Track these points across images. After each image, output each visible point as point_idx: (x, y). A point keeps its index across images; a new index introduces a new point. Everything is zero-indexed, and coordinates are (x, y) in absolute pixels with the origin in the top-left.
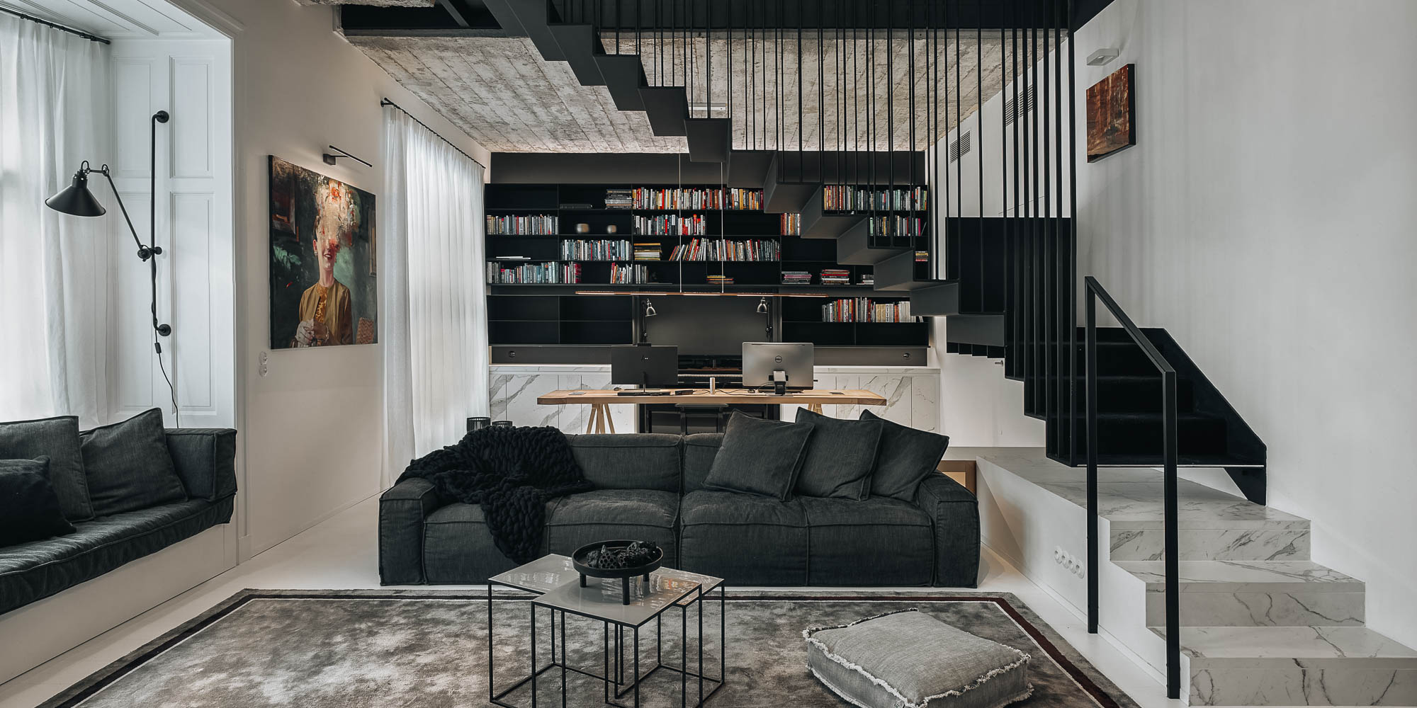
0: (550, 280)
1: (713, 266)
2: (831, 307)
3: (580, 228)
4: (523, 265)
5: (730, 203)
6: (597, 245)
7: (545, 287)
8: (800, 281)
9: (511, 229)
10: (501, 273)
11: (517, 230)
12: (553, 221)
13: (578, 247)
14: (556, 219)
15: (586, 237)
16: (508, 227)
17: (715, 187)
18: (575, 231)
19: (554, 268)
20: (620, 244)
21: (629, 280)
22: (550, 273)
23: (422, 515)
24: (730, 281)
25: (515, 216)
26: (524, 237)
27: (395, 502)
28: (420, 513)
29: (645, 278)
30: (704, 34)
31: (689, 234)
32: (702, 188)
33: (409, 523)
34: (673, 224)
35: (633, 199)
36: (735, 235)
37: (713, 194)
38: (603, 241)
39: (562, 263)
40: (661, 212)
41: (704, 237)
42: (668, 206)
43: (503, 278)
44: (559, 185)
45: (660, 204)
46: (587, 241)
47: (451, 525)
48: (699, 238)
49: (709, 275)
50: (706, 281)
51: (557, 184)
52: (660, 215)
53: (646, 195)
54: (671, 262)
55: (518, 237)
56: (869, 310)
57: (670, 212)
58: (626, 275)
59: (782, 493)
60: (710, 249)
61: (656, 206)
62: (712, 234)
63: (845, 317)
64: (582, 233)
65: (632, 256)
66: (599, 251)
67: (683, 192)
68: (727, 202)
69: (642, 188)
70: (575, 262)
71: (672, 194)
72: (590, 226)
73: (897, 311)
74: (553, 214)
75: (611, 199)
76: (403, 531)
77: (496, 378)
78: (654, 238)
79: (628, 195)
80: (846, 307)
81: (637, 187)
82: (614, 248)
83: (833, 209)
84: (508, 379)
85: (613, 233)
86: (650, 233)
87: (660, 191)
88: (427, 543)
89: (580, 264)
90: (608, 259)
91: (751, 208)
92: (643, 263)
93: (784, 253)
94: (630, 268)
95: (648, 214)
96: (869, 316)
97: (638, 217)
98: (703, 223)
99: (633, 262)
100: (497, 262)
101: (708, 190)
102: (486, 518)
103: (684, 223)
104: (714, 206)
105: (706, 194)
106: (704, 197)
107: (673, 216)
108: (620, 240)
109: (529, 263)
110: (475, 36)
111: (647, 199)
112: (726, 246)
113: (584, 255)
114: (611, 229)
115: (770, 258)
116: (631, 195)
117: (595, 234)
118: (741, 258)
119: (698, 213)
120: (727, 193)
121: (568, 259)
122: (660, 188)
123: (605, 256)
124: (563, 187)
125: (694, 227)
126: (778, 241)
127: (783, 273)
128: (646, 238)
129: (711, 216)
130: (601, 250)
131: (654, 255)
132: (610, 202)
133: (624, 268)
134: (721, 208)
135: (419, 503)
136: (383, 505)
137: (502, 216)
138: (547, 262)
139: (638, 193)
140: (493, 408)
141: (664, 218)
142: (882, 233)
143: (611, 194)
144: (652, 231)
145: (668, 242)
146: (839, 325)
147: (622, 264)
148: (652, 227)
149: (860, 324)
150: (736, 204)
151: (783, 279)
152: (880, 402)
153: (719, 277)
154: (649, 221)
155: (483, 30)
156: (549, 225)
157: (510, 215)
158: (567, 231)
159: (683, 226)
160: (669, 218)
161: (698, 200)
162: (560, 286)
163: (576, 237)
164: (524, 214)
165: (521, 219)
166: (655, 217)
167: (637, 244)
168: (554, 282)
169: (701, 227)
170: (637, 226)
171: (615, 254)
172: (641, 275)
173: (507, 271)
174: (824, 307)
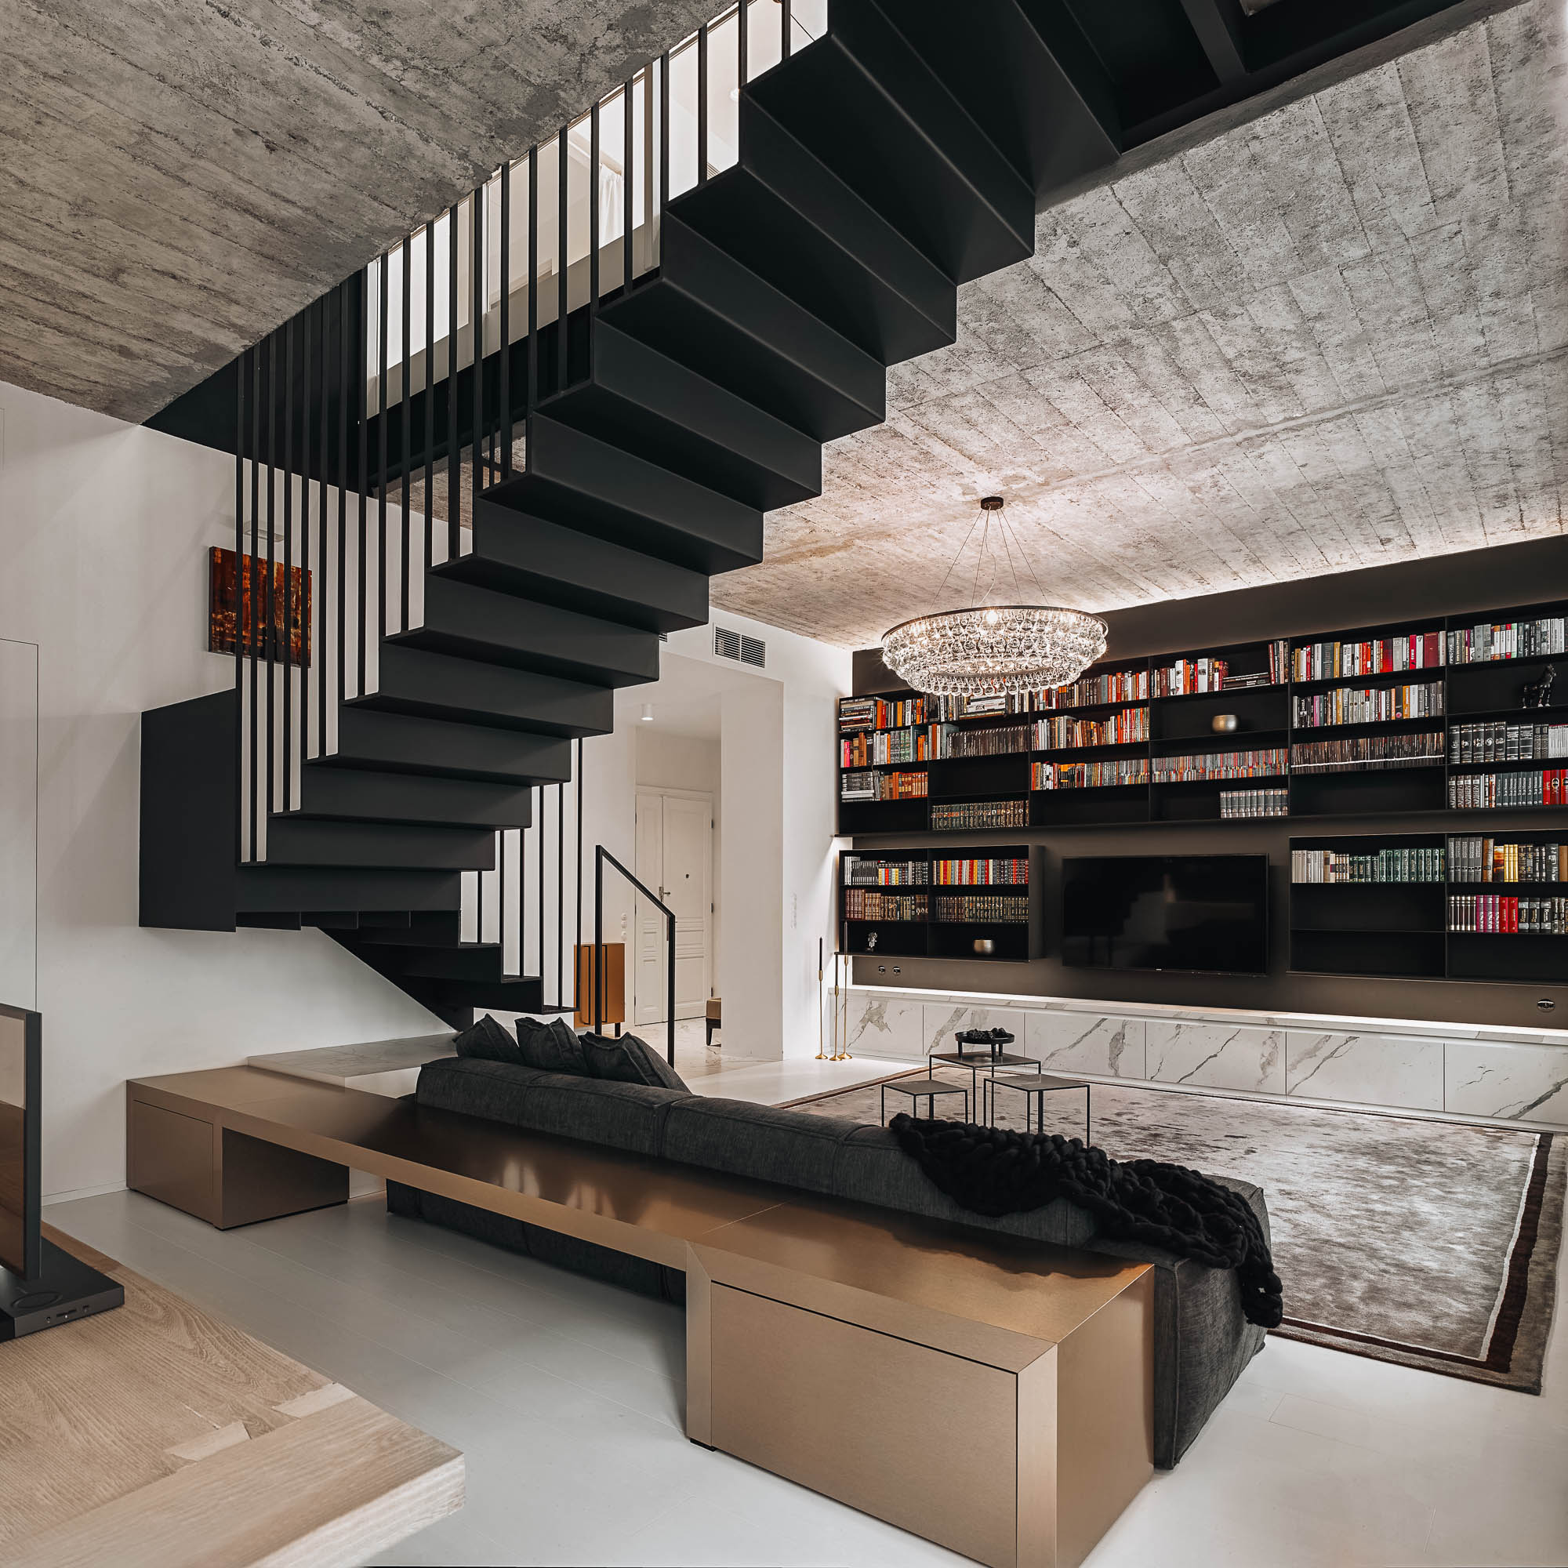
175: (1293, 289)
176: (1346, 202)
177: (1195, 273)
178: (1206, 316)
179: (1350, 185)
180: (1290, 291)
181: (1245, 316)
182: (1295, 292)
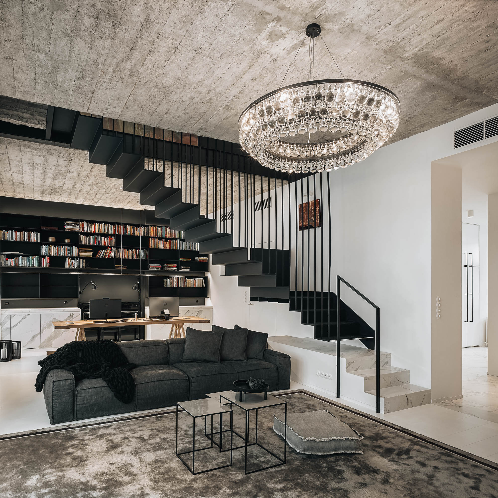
0: (34, 265)
1: (118, 261)
2: (169, 281)
3: (51, 239)
4: (19, 257)
5: (126, 232)
6: (60, 248)
7: (32, 269)
8: (157, 269)
9: (12, 238)
10: (6, 261)
11: (16, 238)
12: (37, 235)
13: (50, 249)
14: (39, 234)
15: (55, 244)
16: (10, 237)
17: (119, 224)
18: (48, 241)
19: (36, 259)
20: (72, 248)
21: (76, 266)
22: (35, 261)
23: (75, 387)
24: (125, 268)
25: (15, 231)
26: (20, 242)
27: (61, 381)
28: (74, 386)
29: (84, 265)
30: (162, 162)
31: (107, 245)
32: (114, 224)
33: (69, 391)
34: (99, 240)
35: (79, 227)
36: (128, 247)
37: (119, 227)
38: (63, 246)
39: (42, 257)
40: (94, 234)
41: (114, 247)
42: (97, 231)
43: (7, 263)
44: (41, 217)
45: (93, 230)
46: (55, 246)
47: (90, 389)
48: (111, 247)
49: (116, 265)
50: (114, 267)
51: (39, 217)
52: (93, 235)
53: (86, 225)
54: (98, 258)
55: (16, 242)
56: (184, 282)
57: (98, 234)
58: (75, 264)
59: (219, 361)
60: (117, 252)
61: (91, 231)
62: (117, 246)
63: (175, 285)
64: (52, 242)
65: (78, 254)
66: (61, 251)
67: (104, 225)
68: (125, 231)
69: (84, 222)
70: (48, 256)
71: (99, 226)
72: (56, 238)
73: (195, 282)
74: (37, 231)
75: (68, 226)
76: (66, 395)
77: (4, 317)
78: (89, 246)
79: (77, 224)
80: (175, 280)
81: (82, 221)
82: (69, 250)
83: (171, 237)
84: (11, 317)
85: (68, 243)
86: (88, 244)
87: (93, 224)
88: (78, 400)
89: (51, 257)
90: (66, 255)
91: (136, 235)
92: (83, 258)
93: (150, 255)
94: (77, 260)
95: (87, 234)
96: (184, 284)
97: (82, 236)
98: (113, 240)
99: (78, 257)
100: (4, 255)
101: (116, 225)
102: (108, 384)
103: (104, 240)
104: (119, 233)
105: (115, 227)
106: (114, 228)
107: (99, 236)
108: (72, 246)
109: (23, 256)
110: (52, 144)
111: (86, 227)
112: (124, 252)
113: (53, 253)
114: (67, 241)
115: (143, 258)
116: (79, 225)
117: (59, 243)
118: (131, 258)
119: (111, 235)
120: (125, 227)
121: (45, 254)
122: (93, 222)
123: (64, 254)
124: (43, 218)
125: (109, 242)
126: (147, 251)
127: (149, 265)
128: (86, 246)
129: (117, 237)
130: (62, 251)
131: (89, 254)
132: (67, 227)
133: (74, 260)
134: (122, 234)
135: (73, 381)
136: (54, 384)
137: (7, 230)
138: (33, 256)
139: (82, 224)
140: (3, 333)
141: (95, 237)
142: (190, 249)
143: (69, 223)
144: (89, 243)
145: (97, 248)
146: (172, 288)
147: (73, 258)
148: (89, 241)
149: (181, 288)
150: (129, 232)
151: (149, 268)
152: (207, 321)
153: (120, 266)
154: (88, 238)
155: (56, 143)
156: (34, 237)
157: (12, 230)
158: (44, 241)
159: (104, 241)
160: (97, 237)
161: (111, 229)
162: (40, 268)
163: (50, 244)
164: (20, 231)
165: (18, 233)
166: (91, 236)
167: (81, 249)
168: (37, 266)
169: (113, 242)
170: (82, 240)
171: (70, 253)
172: (83, 264)
173: (10, 260)
174: (166, 280)
175: (68, 56)
176: (38, 75)
177: (89, 83)
178: (100, 66)
179: (35, 80)
180: (69, 56)
181: (89, 57)
182: (67, 54)
